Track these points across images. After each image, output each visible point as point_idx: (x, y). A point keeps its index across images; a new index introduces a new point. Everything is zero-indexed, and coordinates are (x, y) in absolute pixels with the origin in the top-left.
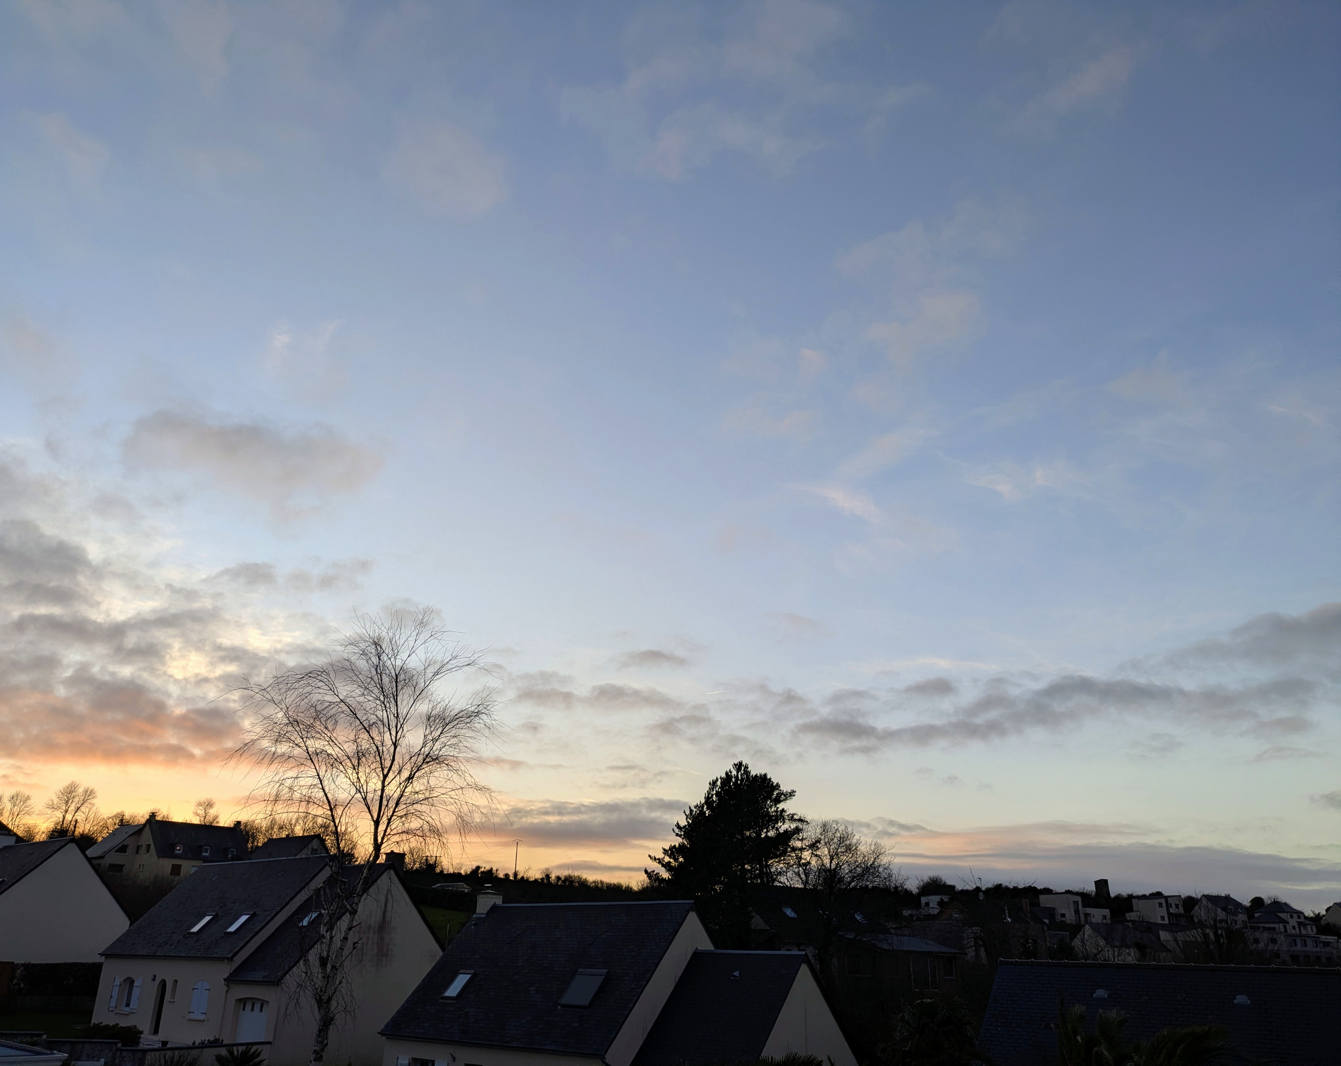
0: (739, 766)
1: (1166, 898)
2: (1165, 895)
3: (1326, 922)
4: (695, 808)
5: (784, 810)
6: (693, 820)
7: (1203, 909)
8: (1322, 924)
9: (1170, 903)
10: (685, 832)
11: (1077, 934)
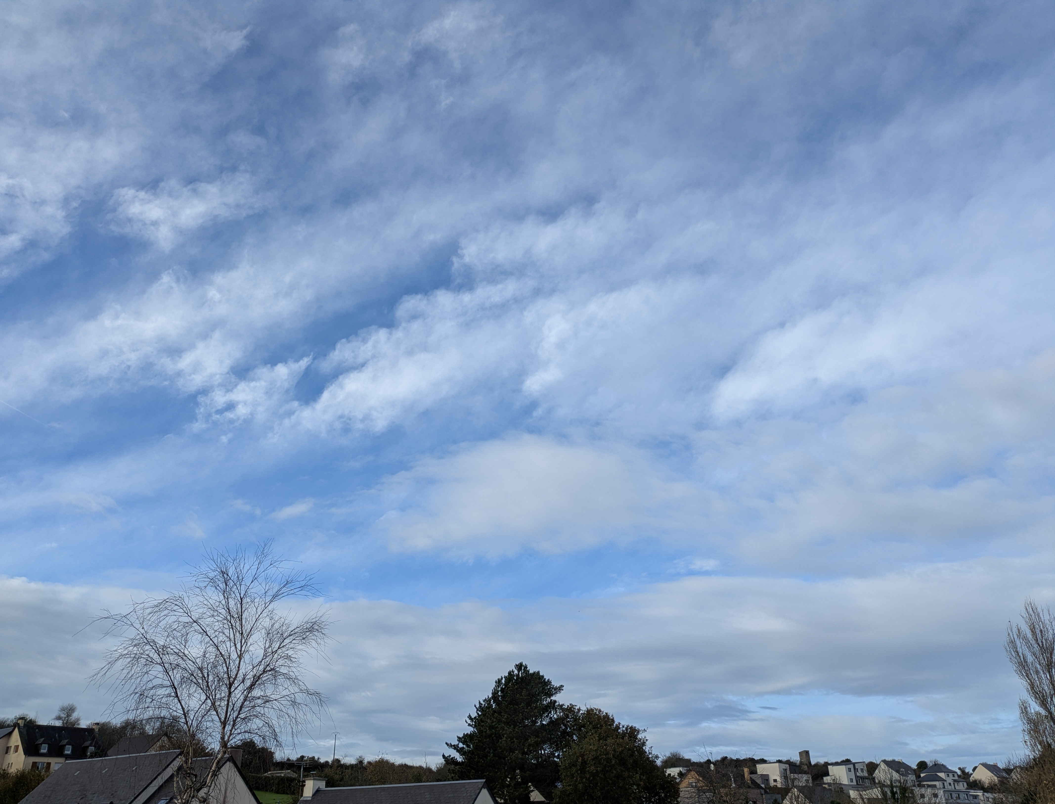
0: (520, 667)
1: (854, 764)
2: (853, 762)
3: (973, 779)
4: (484, 702)
5: (555, 702)
6: (482, 712)
7: (881, 772)
8: (971, 781)
9: (856, 767)
10: (475, 722)
11: (787, 795)
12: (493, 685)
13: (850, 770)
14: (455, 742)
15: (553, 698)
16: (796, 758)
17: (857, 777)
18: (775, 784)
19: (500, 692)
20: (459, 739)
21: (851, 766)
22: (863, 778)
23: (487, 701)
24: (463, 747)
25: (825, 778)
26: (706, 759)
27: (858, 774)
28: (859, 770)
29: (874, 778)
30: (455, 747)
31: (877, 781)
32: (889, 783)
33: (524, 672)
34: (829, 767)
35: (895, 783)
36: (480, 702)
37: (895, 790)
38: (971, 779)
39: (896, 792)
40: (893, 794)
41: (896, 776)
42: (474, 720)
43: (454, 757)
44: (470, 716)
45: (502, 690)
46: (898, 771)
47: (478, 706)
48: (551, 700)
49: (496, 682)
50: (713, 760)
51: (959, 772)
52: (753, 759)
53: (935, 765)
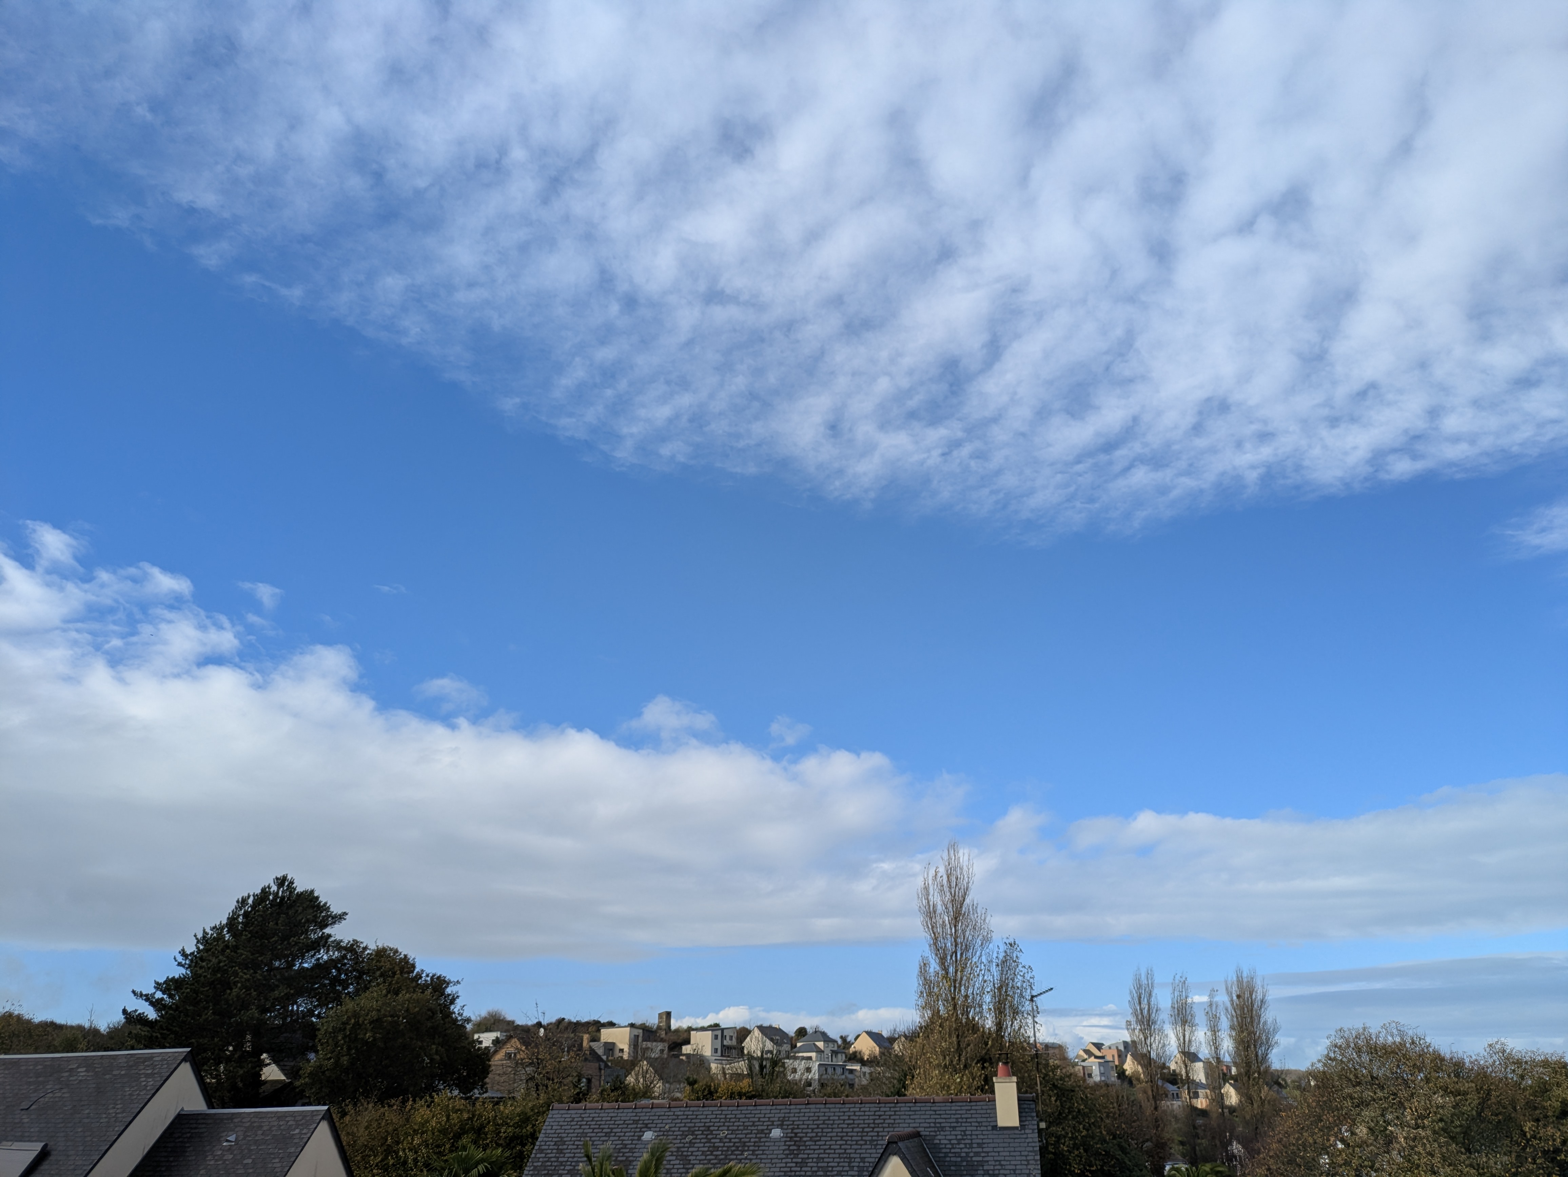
0: (281, 881)
1: (723, 1030)
2: (722, 1027)
3: (854, 1050)
4: (211, 930)
5: (329, 936)
6: (205, 945)
7: (754, 1040)
8: (851, 1052)
9: (725, 1034)
10: (191, 961)
11: (632, 1070)
12: (232, 905)
13: (716, 1037)
14: (149, 989)
15: (327, 931)
16: (653, 1020)
17: (723, 1046)
18: (620, 1054)
19: (241, 917)
20: (158, 986)
21: (719, 1033)
22: (729, 1048)
23: (218, 929)
24: (162, 999)
25: (684, 1047)
26: (535, 1021)
27: (725, 1043)
28: (728, 1038)
29: (743, 1048)
30: (148, 998)
31: (746, 1052)
32: (759, 1055)
33: (287, 890)
34: (692, 1033)
35: (766, 1054)
36: (204, 930)
37: (764, 1063)
38: (852, 1050)
39: (765, 1066)
40: (762, 1067)
41: (769, 1045)
42: (190, 958)
43: (143, 1013)
44: (183, 950)
45: (246, 915)
46: (772, 1040)
47: (200, 936)
48: (323, 933)
49: (238, 902)
50: (544, 1023)
51: (840, 1042)
52: (599, 1022)
53: (816, 1032)
